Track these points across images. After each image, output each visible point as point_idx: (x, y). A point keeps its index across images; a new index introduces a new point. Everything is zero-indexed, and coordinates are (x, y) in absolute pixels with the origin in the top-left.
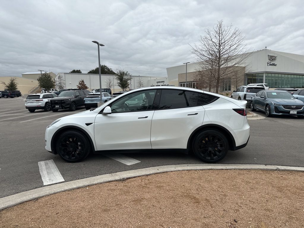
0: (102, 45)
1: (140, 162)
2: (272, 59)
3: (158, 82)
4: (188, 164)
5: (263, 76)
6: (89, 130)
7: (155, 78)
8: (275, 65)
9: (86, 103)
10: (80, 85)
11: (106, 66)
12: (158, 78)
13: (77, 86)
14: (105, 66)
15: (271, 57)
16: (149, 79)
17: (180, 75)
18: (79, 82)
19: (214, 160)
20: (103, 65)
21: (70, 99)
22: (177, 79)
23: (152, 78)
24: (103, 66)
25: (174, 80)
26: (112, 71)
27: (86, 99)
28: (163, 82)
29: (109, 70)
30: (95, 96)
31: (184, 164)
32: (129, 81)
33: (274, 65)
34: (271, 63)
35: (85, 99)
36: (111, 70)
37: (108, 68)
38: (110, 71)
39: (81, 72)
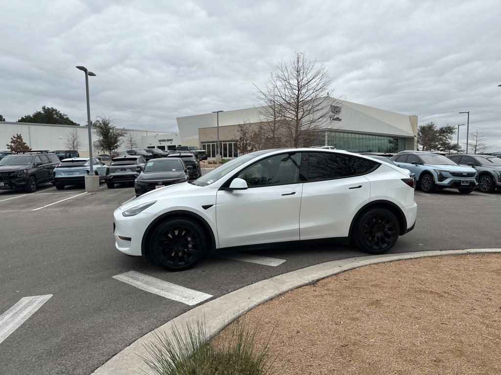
0: (92, 74)
1: (285, 261)
2: (336, 112)
3: (160, 141)
4: (355, 258)
5: (324, 136)
6: (208, 216)
7: (155, 134)
8: (340, 120)
9: (57, 176)
10: (13, 144)
11: (56, 110)
12: (159, 134)
13: (8, 145)
14: (53, 110)
15: (335, 108)
16: (143, 135)
17: (202, 131)
18: (12, 139)
19: (382, 249)
20: (50, 107)
21: (27, 170)
22: (197, 137)
23: (149, 134)
24: (49, 109)
25: (191, 138)
26: (67, 118)
27: (59, 169)
28: (171, 140)
29: (61, 116)
30: (75, 164)
31: (348, 258)
32: (120, 138)
33: (338, 119)
34: (335, 117)
35: (55, 169)
36: (65, 117)
37: (61, 114)
38: (63, 118)
39: (4, 120)
